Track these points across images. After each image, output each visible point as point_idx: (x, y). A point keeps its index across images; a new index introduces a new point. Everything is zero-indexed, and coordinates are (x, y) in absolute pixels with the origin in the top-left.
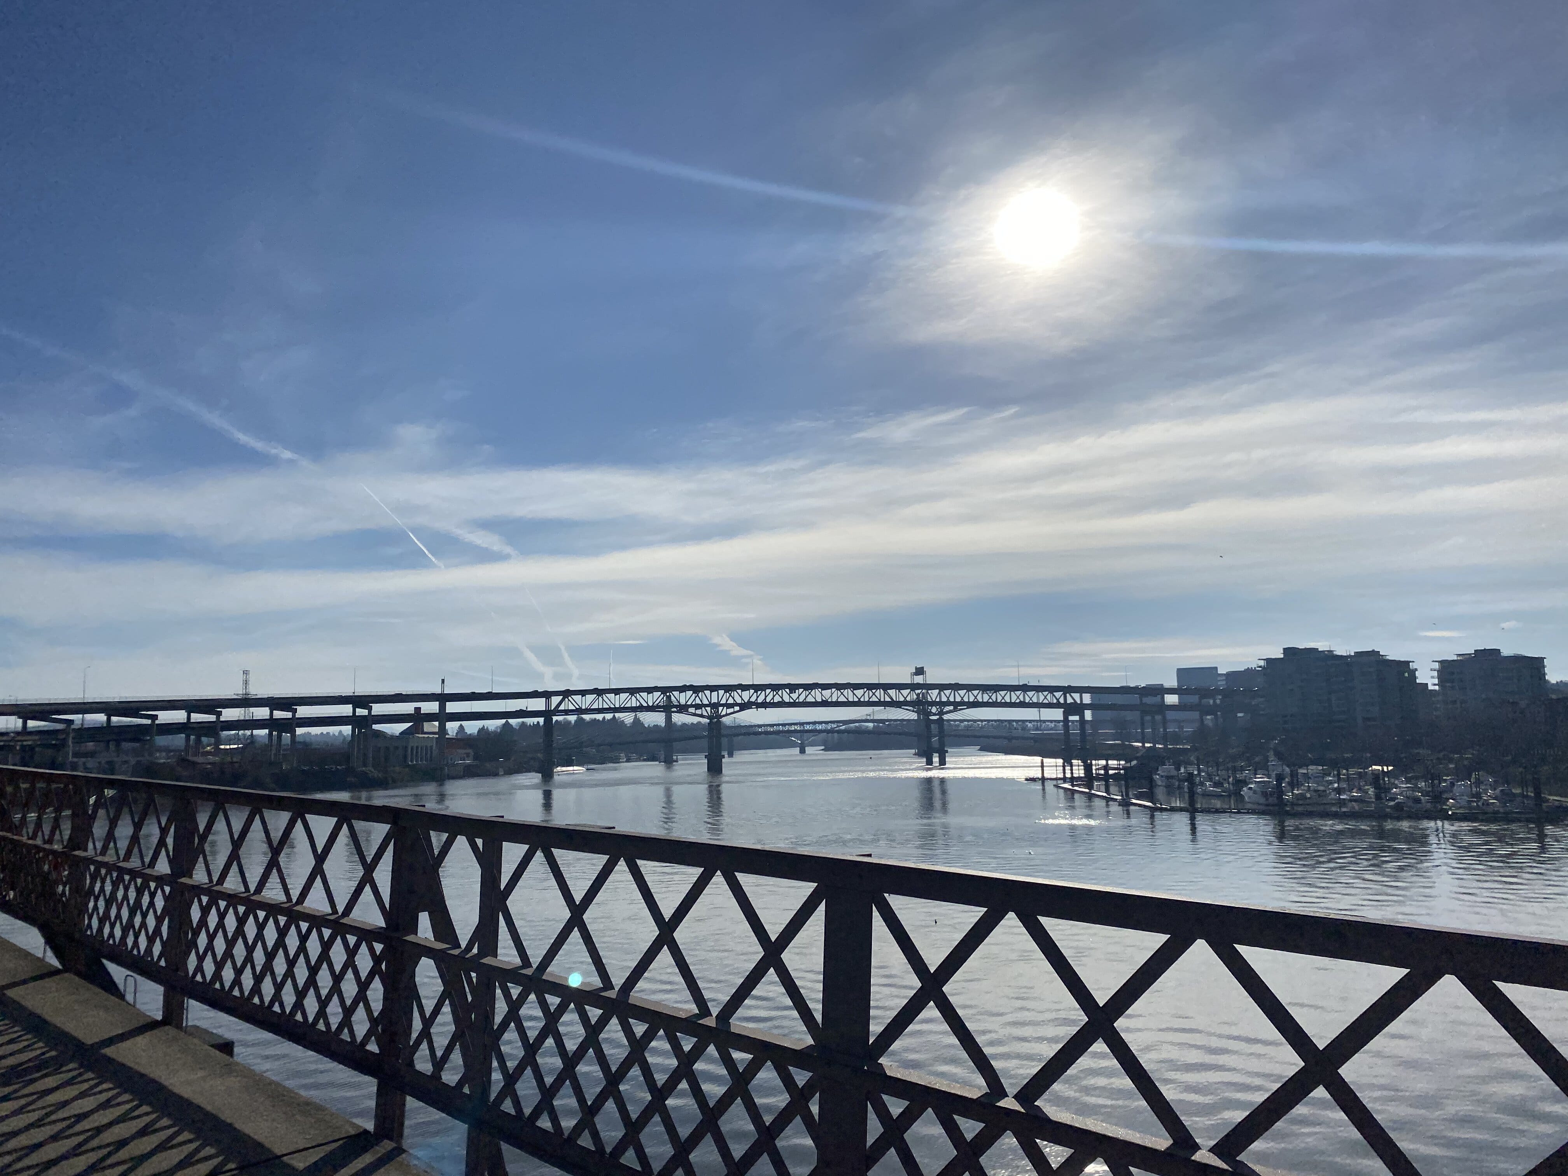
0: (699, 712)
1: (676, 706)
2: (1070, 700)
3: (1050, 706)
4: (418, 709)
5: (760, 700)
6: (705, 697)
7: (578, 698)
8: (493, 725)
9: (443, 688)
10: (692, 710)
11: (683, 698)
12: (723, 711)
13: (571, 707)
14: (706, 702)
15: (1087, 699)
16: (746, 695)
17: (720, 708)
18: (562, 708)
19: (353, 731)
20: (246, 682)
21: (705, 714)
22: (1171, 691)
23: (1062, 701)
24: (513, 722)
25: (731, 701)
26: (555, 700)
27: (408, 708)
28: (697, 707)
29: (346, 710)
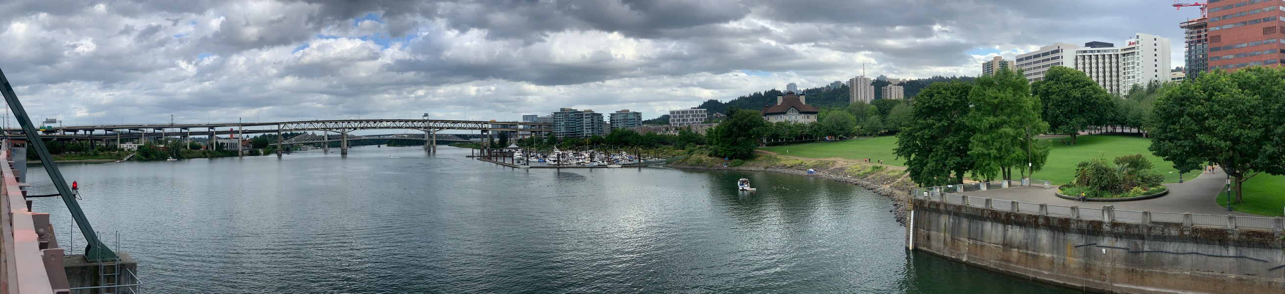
0: (338, 131)
1: (329, 129)
2: (484, 127)
3: (475, 129)
4: (232, 129)
5: (362, 126)
6: (340, 125)
7: (290, 125)
8: (259, 135)
9: (240, 121)
10: (335, 130)
11: (332, 125)
12: (347, 130)
13: (288, 129)
14: (340, 127)
15: (490, 126)
16: (356, 124)
18: (284, 128)
19: (209, 137)
20: (172, 119)
21: (340, 131)
22: (520, 124)
23: (481, 127)
24: (267, 134)
25: (350, 126)
26: (282, 126)
27: (228, 129)
28: (337, 129)
29: (206, 129)
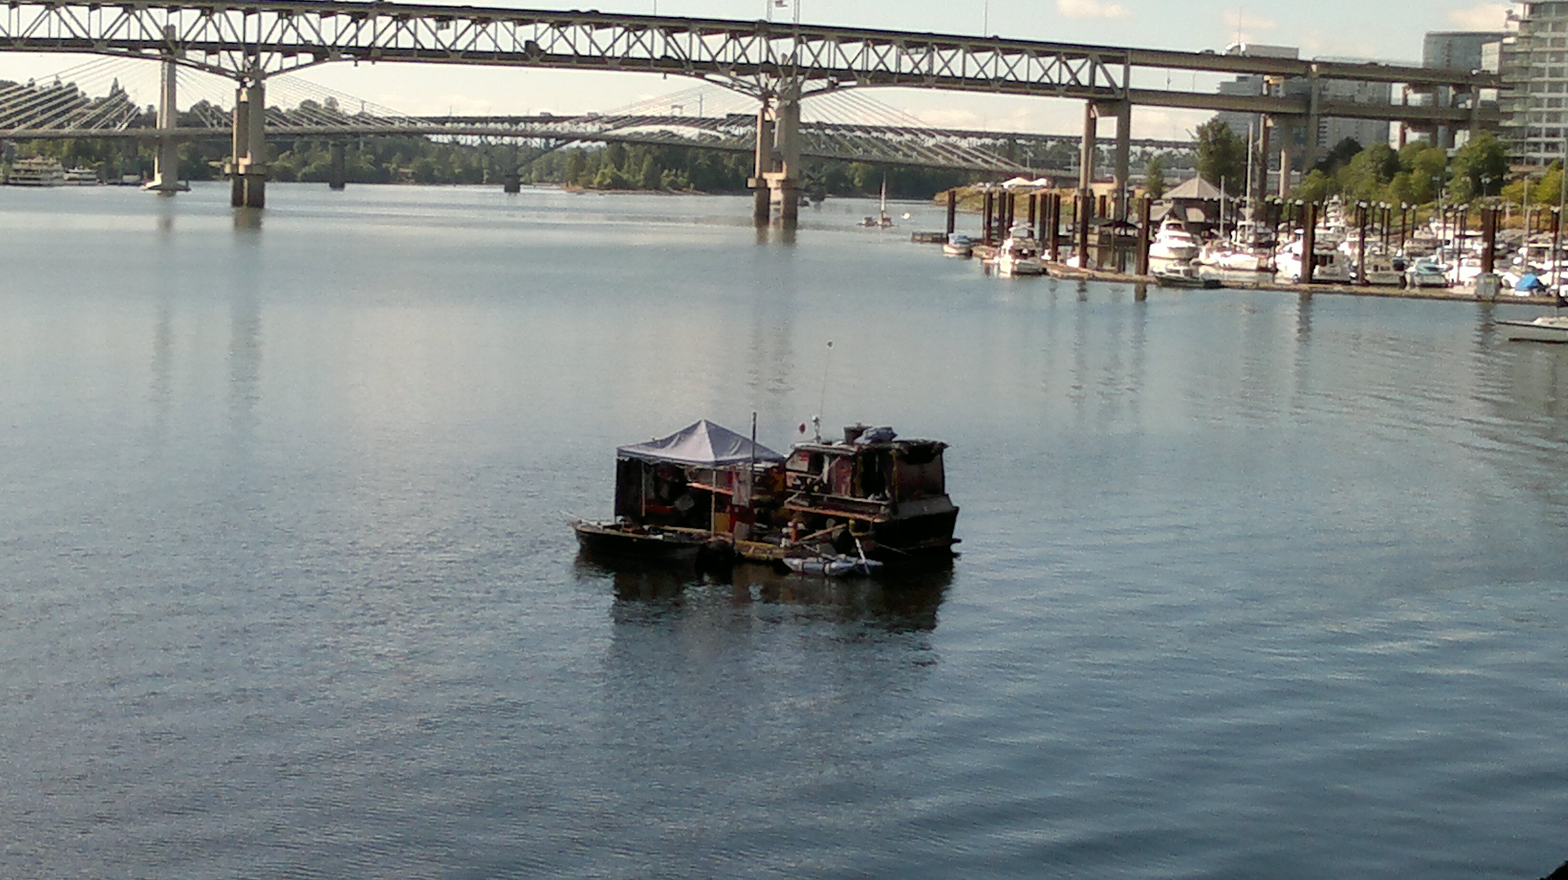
2: (1101, 81)
17: (264, 56)
21: (227, 64)
23: (1085, 80)
